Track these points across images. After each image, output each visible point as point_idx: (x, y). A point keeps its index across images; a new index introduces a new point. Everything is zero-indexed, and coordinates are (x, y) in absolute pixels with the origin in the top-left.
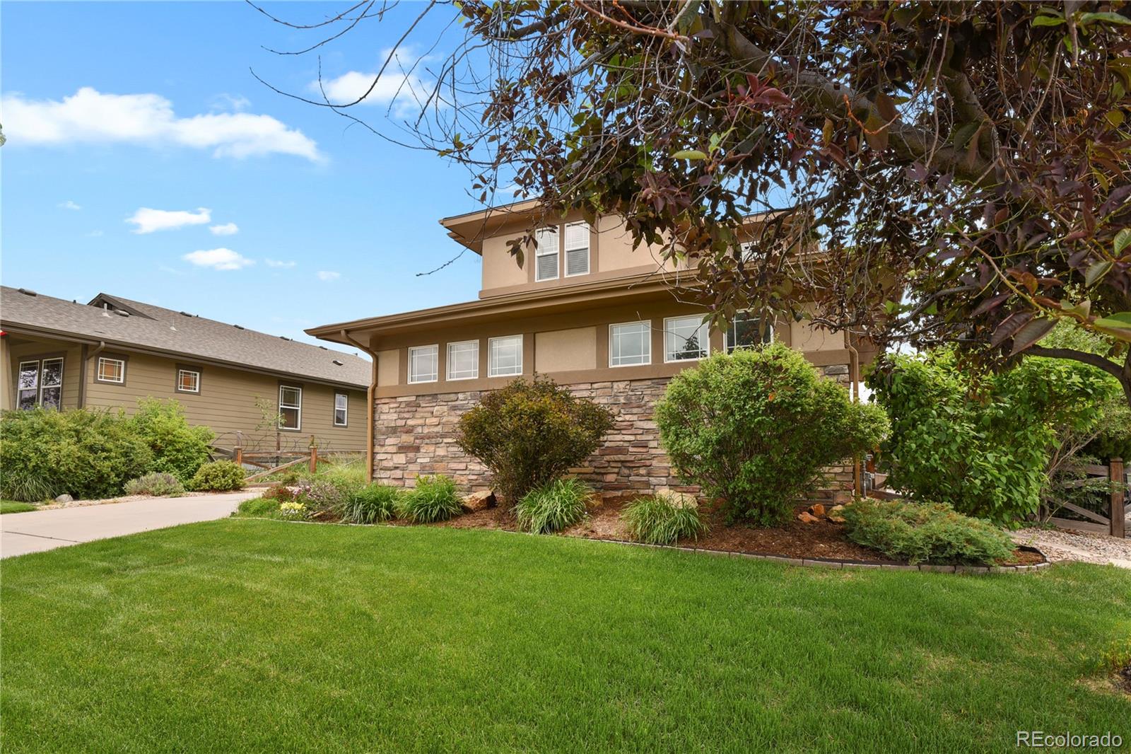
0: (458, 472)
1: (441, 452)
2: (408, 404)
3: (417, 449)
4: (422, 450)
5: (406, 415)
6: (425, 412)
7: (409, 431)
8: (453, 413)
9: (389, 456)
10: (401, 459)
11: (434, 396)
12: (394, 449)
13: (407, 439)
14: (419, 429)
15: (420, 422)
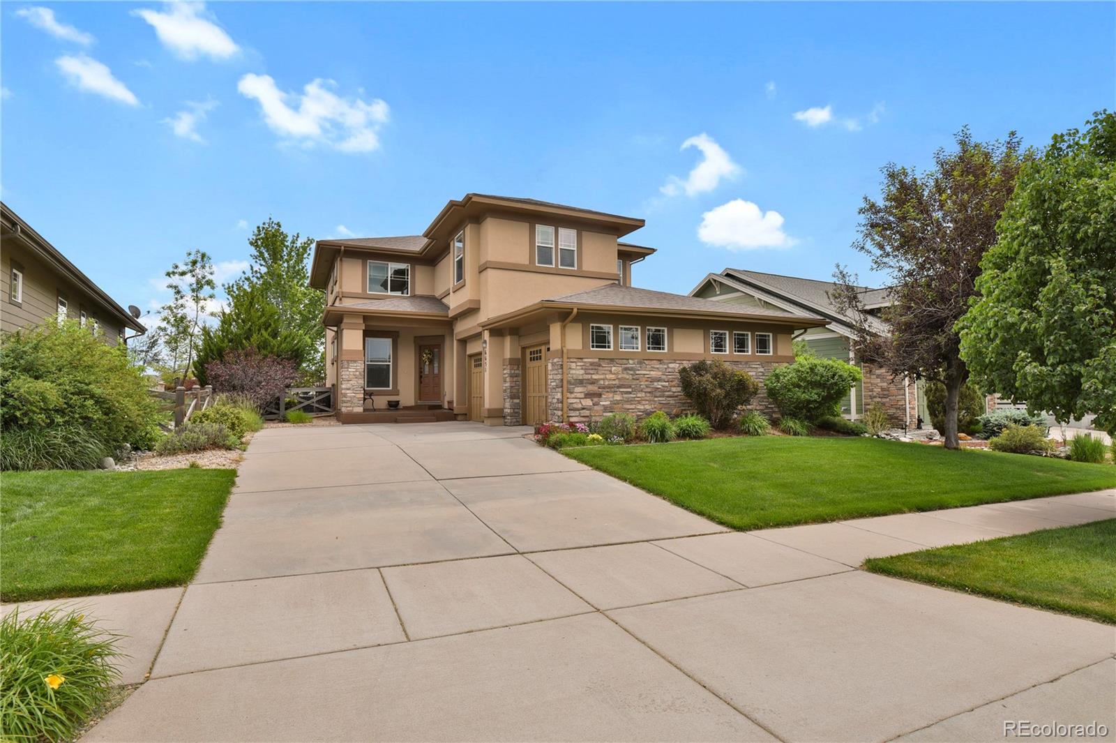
0: (631, 411)
1: (618, 397)
2: (592, 364)
3: (600, 395)
4: (603, 396)
5: (591, 372)
6: (605, 370)
7: (593, 382)
8: (625, 372)
9: (578, 401)
10: (588, 402)
11: (612, 360)
12: (582, 396)
13: (592, 388)
14: (602, 382)
15: (602, 377)
